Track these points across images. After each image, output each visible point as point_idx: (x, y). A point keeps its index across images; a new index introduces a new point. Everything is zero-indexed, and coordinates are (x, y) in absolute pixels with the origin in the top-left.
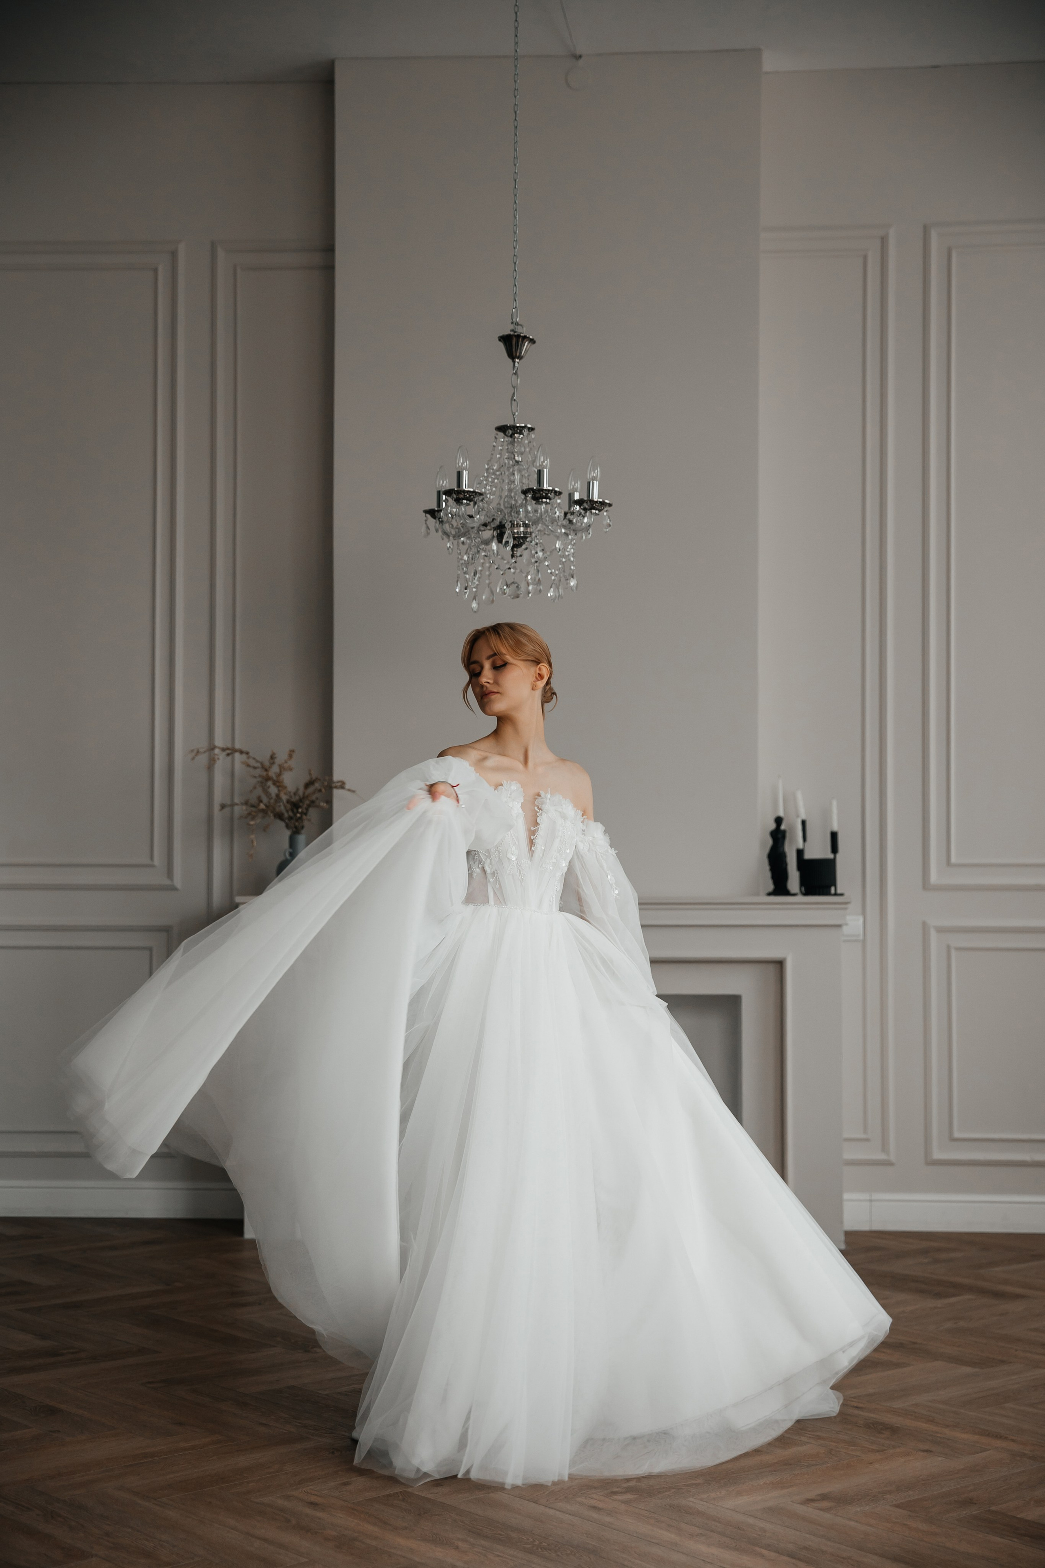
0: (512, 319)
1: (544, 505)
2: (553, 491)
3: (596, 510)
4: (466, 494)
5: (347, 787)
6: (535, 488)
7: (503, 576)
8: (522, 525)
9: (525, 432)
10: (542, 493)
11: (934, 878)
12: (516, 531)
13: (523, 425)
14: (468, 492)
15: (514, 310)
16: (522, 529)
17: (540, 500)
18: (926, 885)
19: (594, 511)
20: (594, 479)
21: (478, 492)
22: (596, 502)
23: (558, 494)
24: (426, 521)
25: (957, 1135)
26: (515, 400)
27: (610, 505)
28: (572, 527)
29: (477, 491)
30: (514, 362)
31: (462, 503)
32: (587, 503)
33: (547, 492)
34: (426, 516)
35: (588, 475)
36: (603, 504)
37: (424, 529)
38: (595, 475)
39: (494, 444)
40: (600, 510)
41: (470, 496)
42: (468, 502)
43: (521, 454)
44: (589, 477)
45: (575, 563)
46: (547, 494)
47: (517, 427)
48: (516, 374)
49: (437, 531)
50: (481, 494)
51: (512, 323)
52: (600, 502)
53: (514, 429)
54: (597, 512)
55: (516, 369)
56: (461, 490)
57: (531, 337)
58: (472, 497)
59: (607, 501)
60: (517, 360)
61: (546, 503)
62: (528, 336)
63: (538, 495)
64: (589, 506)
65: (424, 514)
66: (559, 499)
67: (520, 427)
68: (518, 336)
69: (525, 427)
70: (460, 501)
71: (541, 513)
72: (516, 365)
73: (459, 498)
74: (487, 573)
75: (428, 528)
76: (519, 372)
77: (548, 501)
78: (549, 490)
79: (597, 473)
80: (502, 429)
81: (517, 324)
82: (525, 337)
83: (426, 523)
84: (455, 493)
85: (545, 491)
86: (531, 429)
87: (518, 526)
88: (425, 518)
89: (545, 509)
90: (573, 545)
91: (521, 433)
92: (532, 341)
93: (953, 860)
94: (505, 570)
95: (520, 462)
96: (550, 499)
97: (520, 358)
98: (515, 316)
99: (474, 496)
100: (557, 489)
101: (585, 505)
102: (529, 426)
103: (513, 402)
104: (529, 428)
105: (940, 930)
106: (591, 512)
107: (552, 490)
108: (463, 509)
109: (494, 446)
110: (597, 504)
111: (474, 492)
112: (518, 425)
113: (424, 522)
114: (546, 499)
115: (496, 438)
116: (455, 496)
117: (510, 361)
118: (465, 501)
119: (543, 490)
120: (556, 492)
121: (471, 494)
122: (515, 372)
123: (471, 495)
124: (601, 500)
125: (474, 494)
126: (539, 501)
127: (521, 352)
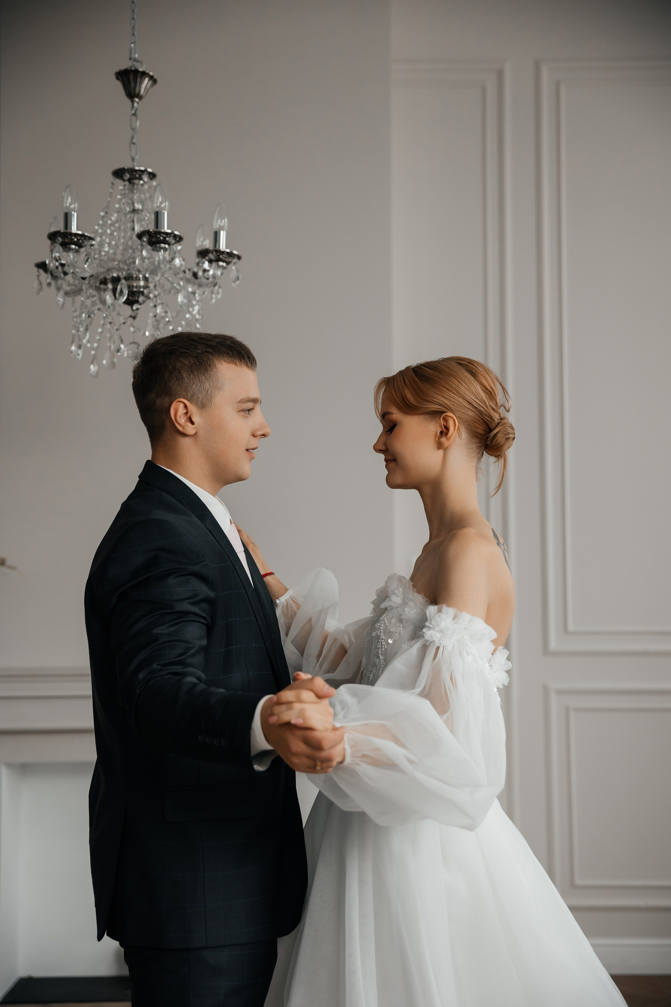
0: (131, 55)
1: (162, 251)
2: (172, 235)
3: (224, 262)
4: (73, 237)
5: (8, 563)
6: (151, 230)
7: (117, 332)
8: (141, 279)
9: (145, 178)
10: (158, 236)
11: (553, 644)
12: (135, 284)
13: (143, 169)
14: (76, 235)
15: (132, 45)
16: (142, 283)
17: (158, 245)
18: (546, 650)
19: (221, 263)
20: (222, 228)
21: (87, 236)
22: (223, 253)
23: (178, 239)
24: (38, 276)
25: (578, 881)
26: (134, 143)
27: (239, 258)
28: (197, 281)
29: (86, 234)
30: (133, 102)
31: (70, 249)
32: (212, 253)
33: (165, 236)
34: (38, 271)
35: (215, 223)
36: (230, 255)
37: (36, 284)
38: (222, 224)
39: (111, 190)
40: (228, 263)
41: (78, 240)
42: (77, 247)
43: (142, 202)
44: (216, 226)
45: (200, 321)
46: (165, 238)
47: (136, 171)
48: (135, 115)
49: (49, 284)
50: (91, 239)
51: (130, 59)
52: (228, 253)
53: (132, 173)
54: (224, 264)
55: (134, 109)
56: (67, 233)
57: (151, 74)
58: (81, 241)
59: (235, 252)
60: (137, 100)
61: (165, 250)
62: (147, 71)
63: (154, 240)
64: (215, 257)
65: (36, 269)
66: (180, 245)
67: (140, 171)
68: (136, 72)
69: (145, 171)
70: (68, 246)
71: (159, 261)
72: (136, 105)
73: (65, 242)
74: (108, 335)
75: (41, 283)
76: (138, 113)
77: (167, 246)
78: (167, 234)
79: (225, 222)
80: (119, 174)
81: (135, 60)
82: (144, 74)
83: (38, 279)
84: (60, 236)
85: (162, 235)
86: (152, 176)
87: (138, 279)
88: (37, 274)
89: (163, 256)
90: (198, 301)
91: (140, 179)
92: (154, 80)
93: (571, 627)
94: (120, 325)
95: (142, 210)
96: (169, 244)
97: (140, 97)
98: (133, 52)
99: (82, 240)
100: (176, 233)
101: (211, 256)
102: (150, 170)
103: (132, 146)
104: (150, 173)
105: (560, 692)
106: (218, 265)
107: (170, 234)
108: (72, 257)
109: (111, 193)
110: (224, 255)
111: (83, 235)
112: (137, 168)
113: (36, 277)
114: (165, 244)
115: (112, 183)
116: (60, 239)
117: (128, 101)
118: (73, 246)
119: (160, 233)
120: (175, 236)
121: (79, 238)
122: (133, 112)
123: (80, 240)
124: (228, 251)
125: (83, 238)
126: (156, 247)
127: (140, 91)
